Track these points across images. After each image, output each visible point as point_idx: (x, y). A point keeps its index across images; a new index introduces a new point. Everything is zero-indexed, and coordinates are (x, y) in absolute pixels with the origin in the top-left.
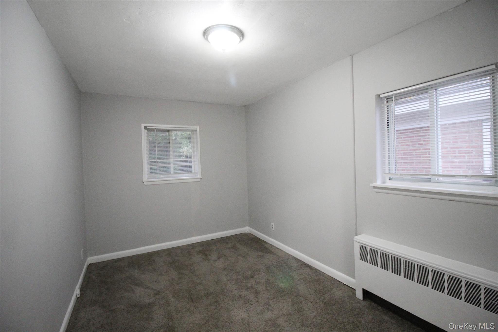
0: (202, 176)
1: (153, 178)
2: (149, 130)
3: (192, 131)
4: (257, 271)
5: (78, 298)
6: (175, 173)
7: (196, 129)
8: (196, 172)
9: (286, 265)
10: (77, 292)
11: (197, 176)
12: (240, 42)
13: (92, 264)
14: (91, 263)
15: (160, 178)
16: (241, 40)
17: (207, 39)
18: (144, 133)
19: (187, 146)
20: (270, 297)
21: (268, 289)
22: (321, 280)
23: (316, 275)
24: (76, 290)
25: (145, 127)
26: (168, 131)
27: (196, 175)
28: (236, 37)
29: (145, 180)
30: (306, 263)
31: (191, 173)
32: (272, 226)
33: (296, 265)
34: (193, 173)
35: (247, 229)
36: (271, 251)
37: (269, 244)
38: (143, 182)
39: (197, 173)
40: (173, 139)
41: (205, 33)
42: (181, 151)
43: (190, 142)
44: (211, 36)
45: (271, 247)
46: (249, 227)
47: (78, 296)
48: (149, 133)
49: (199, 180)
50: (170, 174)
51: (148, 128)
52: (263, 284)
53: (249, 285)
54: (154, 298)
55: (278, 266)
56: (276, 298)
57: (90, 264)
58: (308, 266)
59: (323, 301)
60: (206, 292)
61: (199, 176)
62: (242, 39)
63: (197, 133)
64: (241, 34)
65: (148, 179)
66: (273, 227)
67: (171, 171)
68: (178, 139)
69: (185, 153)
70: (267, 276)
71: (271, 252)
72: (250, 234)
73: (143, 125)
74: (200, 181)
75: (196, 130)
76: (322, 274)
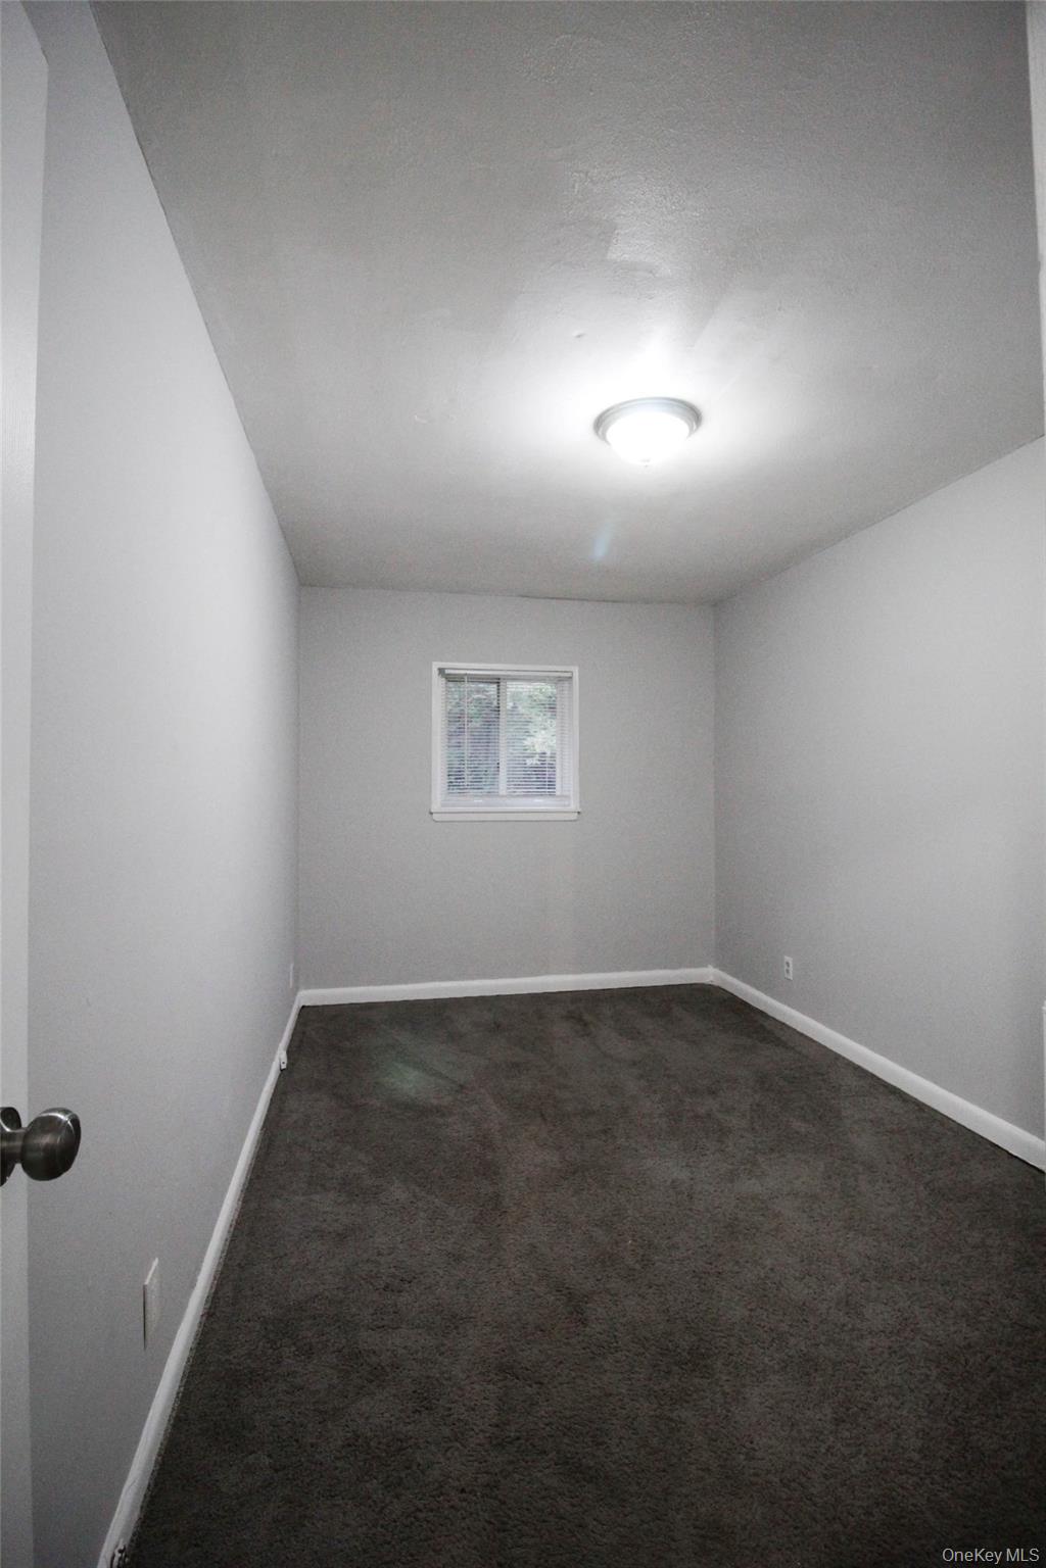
0: (581, 807)
1: (454, 806)
2: (451, 679)
3: (560, 680)
4: (728, 1081)
5: (282, 1070)
6: (510, 796)
7: (569, 675)
8: (566, 793)
9: (823, 1080)
10: (281, 1057)
11: (569, 805)
12: (690, 434)
13: (309, 1007)
14: (307, 1004)
15: (473, 804)
16: (692, 431)
17: (603, 438)
18: (438, 683)
19: (545, 729)
20: (760, 1146)
21: (757, 1127)
22: (934, 1134)
23: (917, 1118)
24: (278, 1052)
25: (441, 671)
26: (497, 681)
27: (567, 803)
28: (680, 425)
29: (435, 808)
30: (889, 1084)
31: (552, 795)
32: (786, 967)
33: (855, 1083)
34: (558, 796)
35: (709, 974)
36: (778, 1039)
37: (774, 1019)
38: (431, 813)
39: (567, 797)
40: (508, 708)
41: (600, 423)
42: (528, 742)
43: (554, 716)
44: (614, 431)
45: (782, 1029)
46: (715, 967)
47: (284, 1067)
48: (451, 684)
49: (574, 816)
50: (498, 796)
51: (447, 672)
52: (744, 1115)
53: (702, 1111)
54: (450, 1098)
55: (795, 1078)
56: (779, 1152)
57: (303, 1007)
58: (893, 1091)
59: (927, 1185)
60: (580, 1107)
61: (574, 805)
62: (695, 427)
63: (571, 688)
64: (693, 415)
65: (443, 806)
66: (791, 969)
67: (501, 788)
68: (521, 710)
69: (538, 750)
70: (757, 1097)
71: (778, 1042)
72: (719, 988)
73: (436, 666)
74: (575, 821)
75: (571, 678)
76: (939, 1117)
